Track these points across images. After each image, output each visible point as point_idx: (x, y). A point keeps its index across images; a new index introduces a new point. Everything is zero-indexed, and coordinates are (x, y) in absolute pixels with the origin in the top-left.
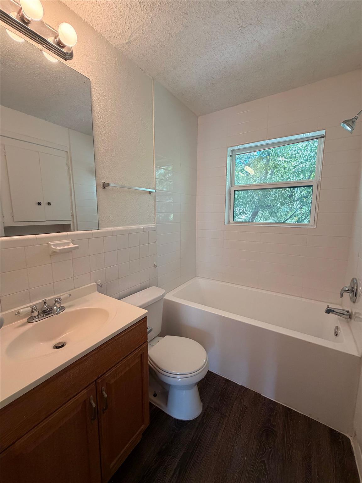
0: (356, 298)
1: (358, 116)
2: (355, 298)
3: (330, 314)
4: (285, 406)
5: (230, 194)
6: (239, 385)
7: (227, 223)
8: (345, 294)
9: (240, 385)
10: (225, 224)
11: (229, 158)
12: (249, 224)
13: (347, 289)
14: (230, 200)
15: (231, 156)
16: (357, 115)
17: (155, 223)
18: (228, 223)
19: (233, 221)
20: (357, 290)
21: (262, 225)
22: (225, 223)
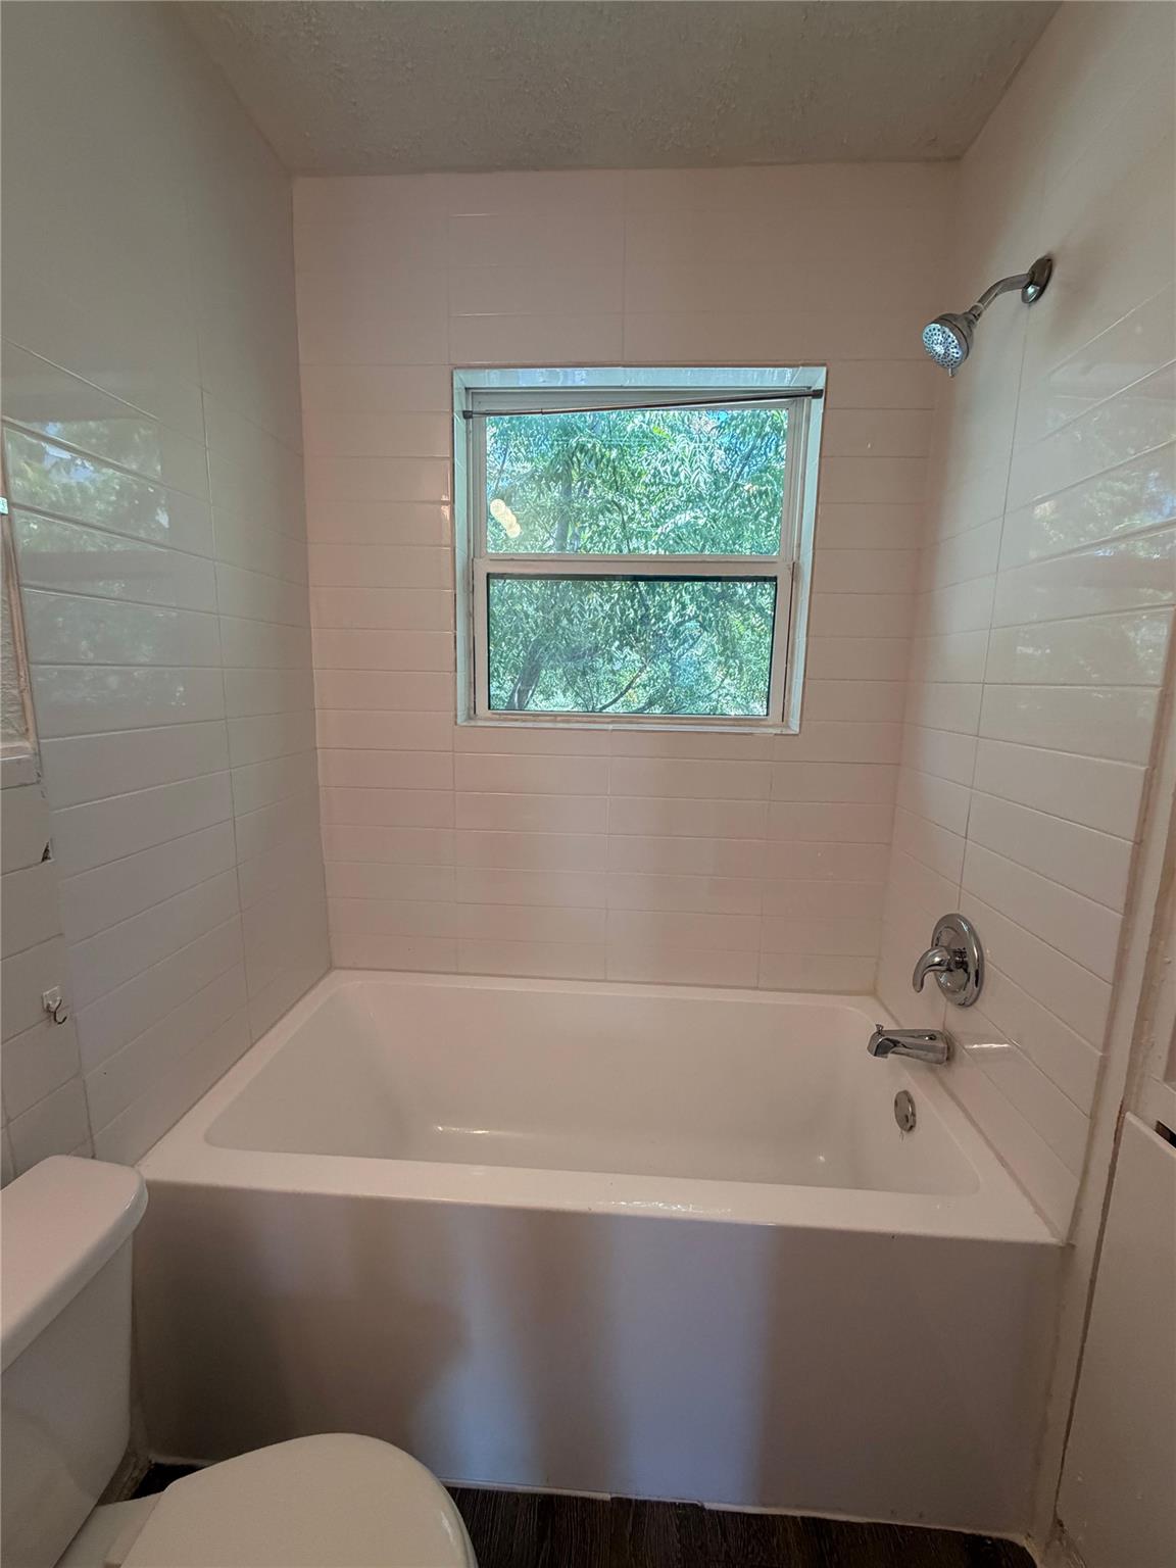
0: (979, 991)
1: (980, 305)
2: (975, 993)
3: (890, 1055)
4: (802, 1518)
5: (471, 590)
6: (604, 1502)
7: (464, 717)
8: (930, 978)
9: (607, 1497)
10: (459, 721)
11: (459, 422)
12: (555, 721)
13: (937, 959)
14: (470, 615)
15: (467, 415)
16: (979, 301)
17: (24, 735)
18: (469, 718)
19: (489, 708)
20: (981, 958)
21: (611, 727)
22: (456, 716)
